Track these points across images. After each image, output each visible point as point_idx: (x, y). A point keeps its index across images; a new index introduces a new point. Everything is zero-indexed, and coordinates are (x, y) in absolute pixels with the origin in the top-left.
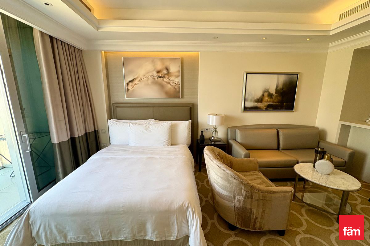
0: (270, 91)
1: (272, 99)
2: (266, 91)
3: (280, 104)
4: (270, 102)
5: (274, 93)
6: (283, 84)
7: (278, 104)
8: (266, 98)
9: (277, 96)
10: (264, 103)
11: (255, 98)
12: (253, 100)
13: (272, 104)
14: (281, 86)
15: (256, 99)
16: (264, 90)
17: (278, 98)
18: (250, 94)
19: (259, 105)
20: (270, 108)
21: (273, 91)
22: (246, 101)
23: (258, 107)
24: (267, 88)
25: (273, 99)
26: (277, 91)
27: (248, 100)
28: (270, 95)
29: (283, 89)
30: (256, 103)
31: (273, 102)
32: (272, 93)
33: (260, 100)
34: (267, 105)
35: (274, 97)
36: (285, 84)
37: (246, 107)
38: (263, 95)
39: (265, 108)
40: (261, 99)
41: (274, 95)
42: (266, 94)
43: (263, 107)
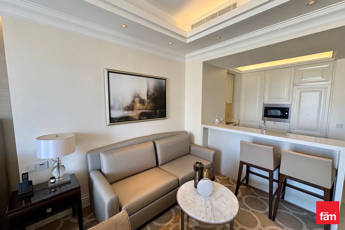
0: (140, 96)
1: (144, 106)
2: (136, 96)
3: (153, 111)
4: (143, 110)
5: (146, 99)
6: (154, 88)
7: (151, 111)
8: (138, 105)
9: (149, 103)
10: (136, 112)
11: (124, 106)
12: (122, 108)
13: (145, 112)
14: (151, 91)
15: (126, 106)
16: (134, 95)
17: (150, 105)
18: (117, 100)
19: (130, 114)
20: (144, 116)
21: (144, 97)
22: (111, 110)
23: (129, 116)
24: (137, 93)
25: (146, 106)
26: (149, 97)
27: (114, 108)
28: (142, 101)
29: (154, 94)
30: (126, 112)
31: (146, 110)
32: (143, 99)
33: (131, 108)
34: (140, 113)
35: (146, 104)
36: (155, 89)
37: (113, 118)
38: (134, 102)
39: (138, 117)
40: (131, 106)
41: (146, 101)
42: (137, 100)
43: (135, 116)
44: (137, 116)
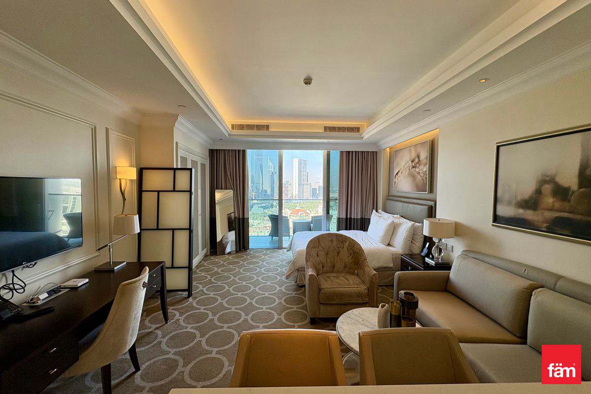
0: (558, 179)
1: (566, 204)
2: (548, 180)
4: (561, 211)
5: (574, 187)
9: (583, 195)
10: (543, 213)
11: (519, 198)
12: (514, 202)
13: (567, 218)
15: (522, 200)
16: (540, 177)
18: (508, 187)
19: (529, 215)
20: (563, 228)
21: (569, 180)
24: (549, 173)
25: (572, 203)
26: (583, 180)
27: (502, 202)
28: (561, 192)
30: (521, 211)
31: (570, 213)
32: (566, 186)
33: (531, 204)
34: (552, 218)
35: (573, 198)
37: (499, 216)
38: (538, 192)
39: (545, 225)
40: (533, 201)
41: (573, 192)
42: (547, 188)
43: (538, 222)
44: (543, 222)
